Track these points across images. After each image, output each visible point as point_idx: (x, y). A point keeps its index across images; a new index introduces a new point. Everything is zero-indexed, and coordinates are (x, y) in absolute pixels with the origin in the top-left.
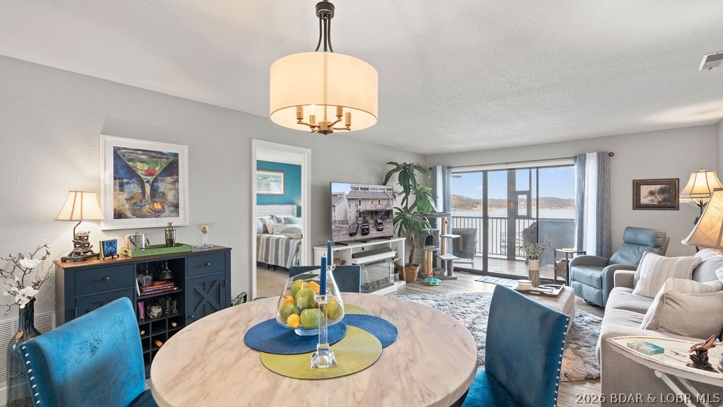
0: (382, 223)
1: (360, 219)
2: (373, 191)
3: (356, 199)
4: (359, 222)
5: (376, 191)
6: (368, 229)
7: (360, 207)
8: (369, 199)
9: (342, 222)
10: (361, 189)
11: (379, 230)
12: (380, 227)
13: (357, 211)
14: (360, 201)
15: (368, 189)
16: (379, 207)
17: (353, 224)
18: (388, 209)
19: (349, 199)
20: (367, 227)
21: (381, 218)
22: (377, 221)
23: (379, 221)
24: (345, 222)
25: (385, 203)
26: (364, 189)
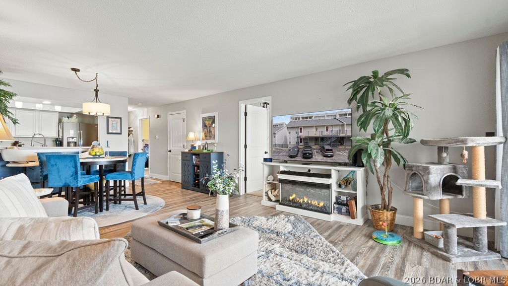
0: (331, 150)
1: (300, 144)
2: (317, 119)
3: (296, 127)
4: (299, 147)
5: (321, 118)
6: (311, 154)
7: (300, 134)
8: (313, 126)
9: (282, 146)
10: (303, 118)
11: (327, 156)
12: (330, 154)
13: (298, 137)
14: (301, 129)
15: (310, 118)
16: (326, 134)
17: (293, 148)
18: (342, 135)
19: (289, 128)
20: (310, 152)
21: (330, 145)
22: (323, 147)
23: (327, 147)
24: (285, 145)
25: (336, 129)
26: (307, 118)
